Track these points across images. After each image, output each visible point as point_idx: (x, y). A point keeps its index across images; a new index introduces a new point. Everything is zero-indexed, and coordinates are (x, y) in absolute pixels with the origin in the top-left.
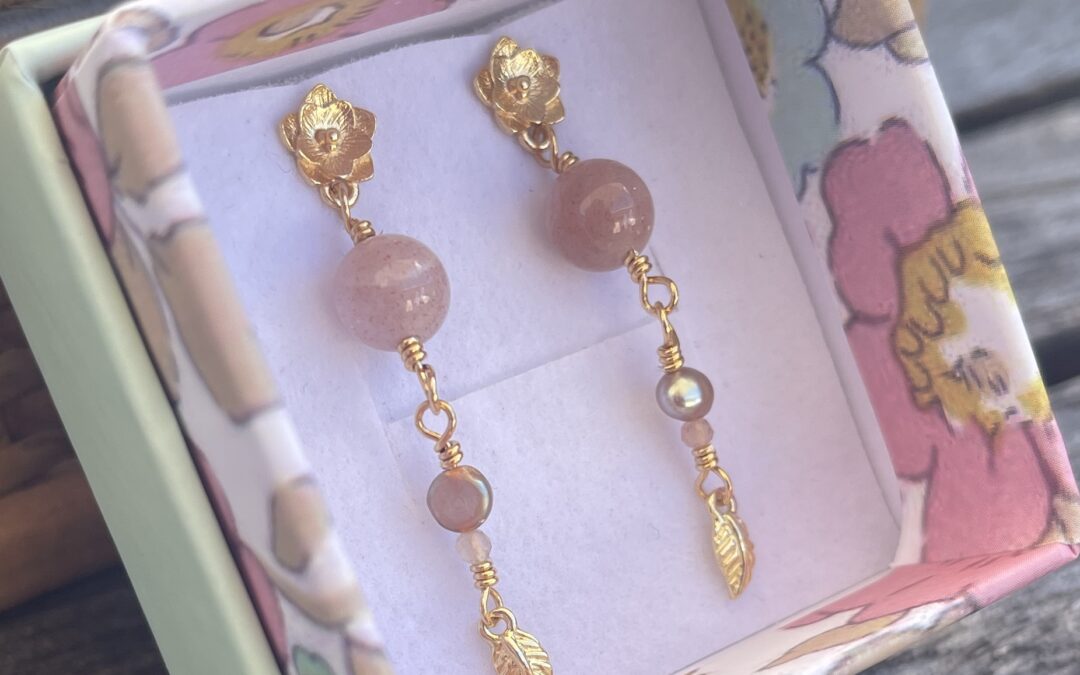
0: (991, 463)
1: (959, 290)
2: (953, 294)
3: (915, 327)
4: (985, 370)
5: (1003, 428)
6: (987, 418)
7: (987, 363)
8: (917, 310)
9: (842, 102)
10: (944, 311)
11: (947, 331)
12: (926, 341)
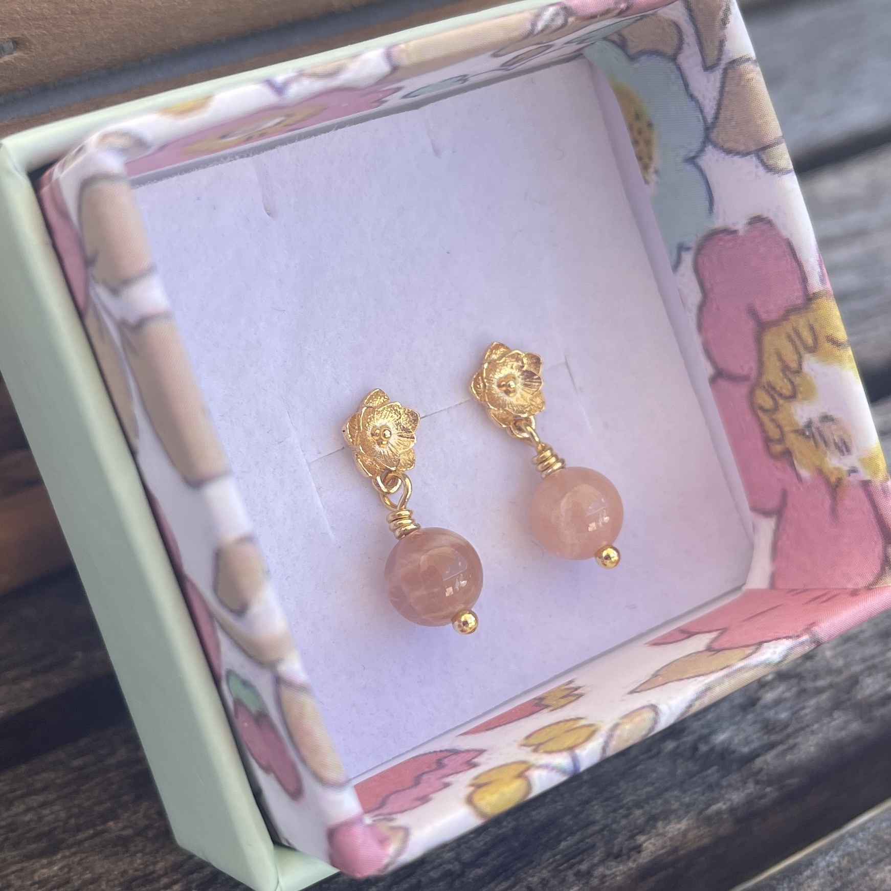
0: (834, 511)
1: (811, 364)
2: (806, 367)
3: (771, 389)
4: (830, 432)
5: (844, 482)
6: (832, 473)
7: (834, 427)
8: (773, 375)
9: (716, 196)
10: (798, 380)
11: (800, 396)
12: (781, 402)
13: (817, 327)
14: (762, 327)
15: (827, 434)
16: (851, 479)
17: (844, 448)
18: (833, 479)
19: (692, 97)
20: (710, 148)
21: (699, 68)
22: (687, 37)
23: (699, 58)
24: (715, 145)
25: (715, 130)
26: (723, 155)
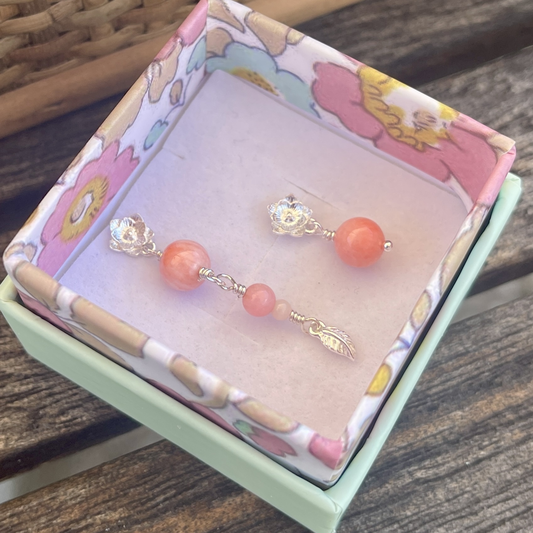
0: (459, 148)
1: (387, 100)
2: (387, 103)
4: (423, 118)
6: (442, 134)
7: (421, 115)
8: (387, 119)
9: (297, 74)
10: (392, 112)
13: (372, 84)
15: (423, 121)
16: (448, 129)
17: (432, 119)
19: (252, 48)
20: (277, 59)
21: (241, 34)
22: (227, 28)
23: (238, 32)
24: (276, 56)
25: (270, 51)
26: (282, 56)
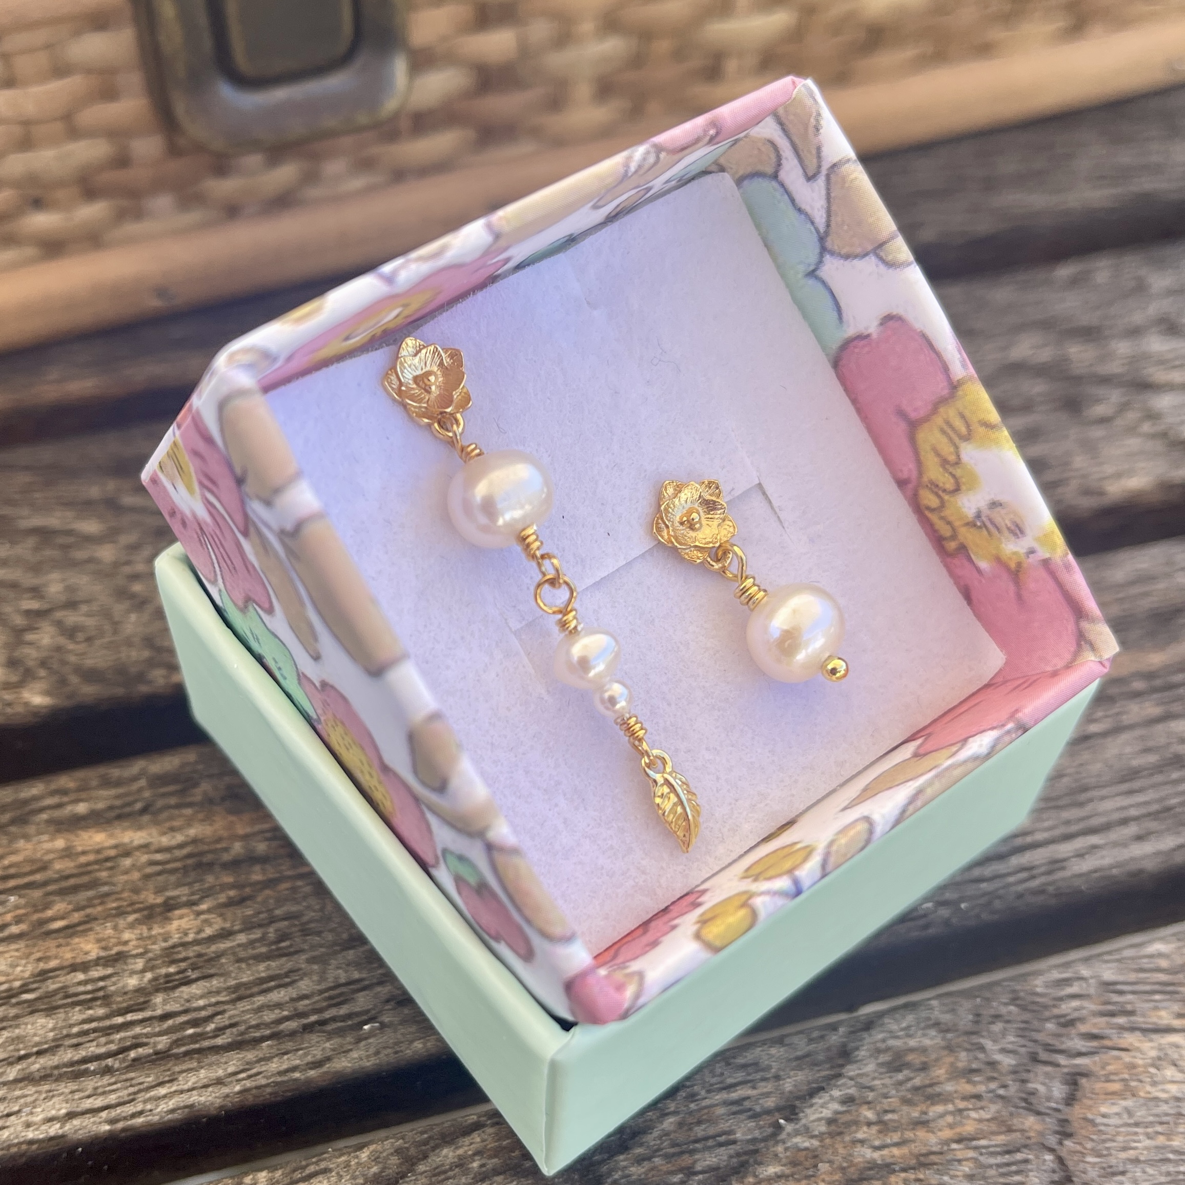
1: (969, 453)
2: (965, 457)
3: (934, 487)
4: (1003, 518)
5: (1025, 565)
6: (1010, 559)
7: (1003, 512)
8: (934, 472)
9: (842, 304)
10: (958, 472)
11: (963, 488)
12: (946, 497)
13: (967, 413)
14: (913, 426)
15: (998, 520)
16: (1030, 560)
17: (1018, 530)
18: (1013, 565)
19: (800, 210)
21: (802, 180)
22: (784, 151)
23: (800, 171)
24: (832, 253)
25: (829, 239)
26: (842, 261)
